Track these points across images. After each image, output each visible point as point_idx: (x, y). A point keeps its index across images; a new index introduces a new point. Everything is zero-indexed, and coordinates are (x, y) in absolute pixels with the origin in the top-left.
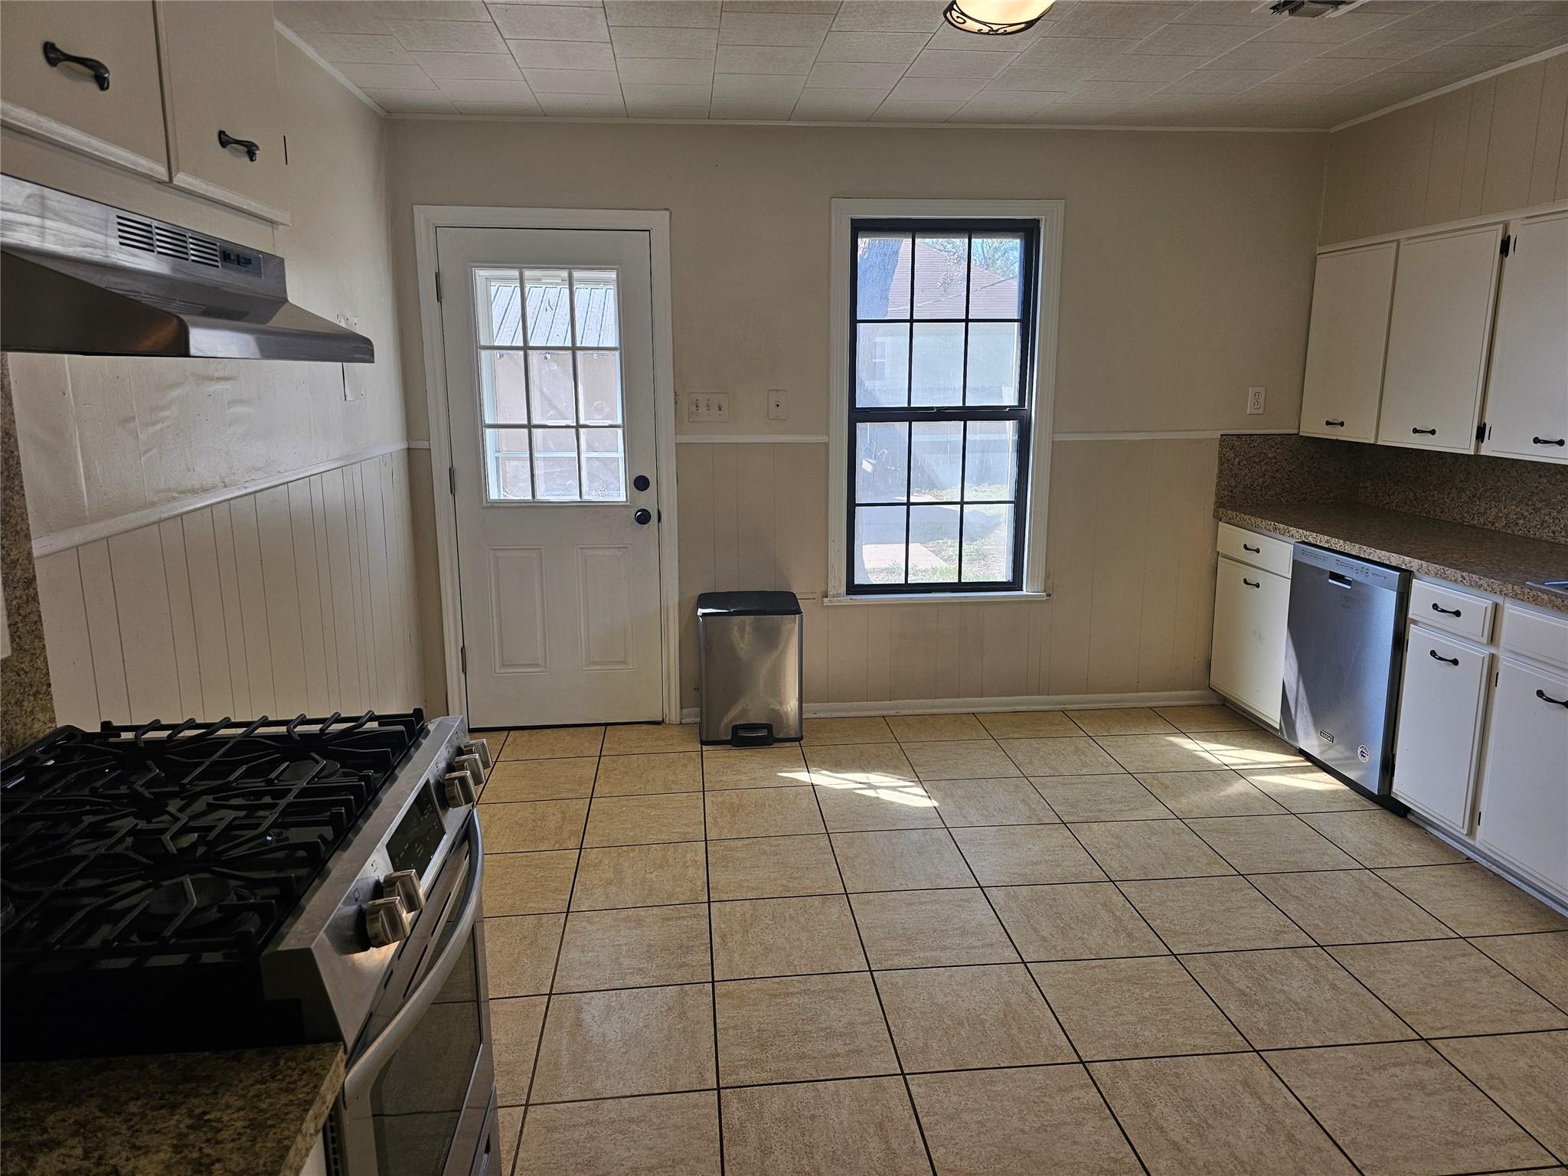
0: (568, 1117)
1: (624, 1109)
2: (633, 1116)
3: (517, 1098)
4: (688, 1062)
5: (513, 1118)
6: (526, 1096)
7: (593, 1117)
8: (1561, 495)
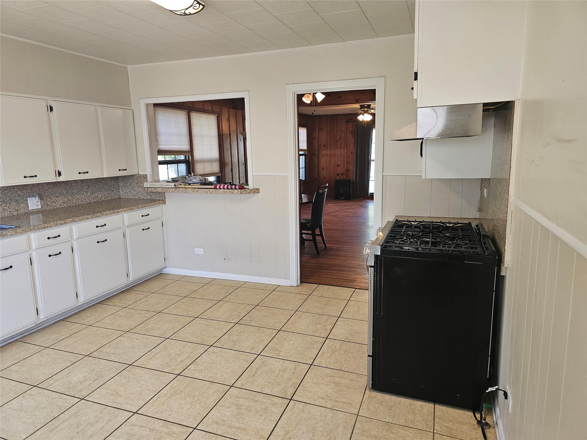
0: (344, 406)
1: (324, 403)
2: (322, 400)
3: (361, 419)
4: (295, 412)
5: (363, 412)
6: (358, 419)
7: (336, 404)
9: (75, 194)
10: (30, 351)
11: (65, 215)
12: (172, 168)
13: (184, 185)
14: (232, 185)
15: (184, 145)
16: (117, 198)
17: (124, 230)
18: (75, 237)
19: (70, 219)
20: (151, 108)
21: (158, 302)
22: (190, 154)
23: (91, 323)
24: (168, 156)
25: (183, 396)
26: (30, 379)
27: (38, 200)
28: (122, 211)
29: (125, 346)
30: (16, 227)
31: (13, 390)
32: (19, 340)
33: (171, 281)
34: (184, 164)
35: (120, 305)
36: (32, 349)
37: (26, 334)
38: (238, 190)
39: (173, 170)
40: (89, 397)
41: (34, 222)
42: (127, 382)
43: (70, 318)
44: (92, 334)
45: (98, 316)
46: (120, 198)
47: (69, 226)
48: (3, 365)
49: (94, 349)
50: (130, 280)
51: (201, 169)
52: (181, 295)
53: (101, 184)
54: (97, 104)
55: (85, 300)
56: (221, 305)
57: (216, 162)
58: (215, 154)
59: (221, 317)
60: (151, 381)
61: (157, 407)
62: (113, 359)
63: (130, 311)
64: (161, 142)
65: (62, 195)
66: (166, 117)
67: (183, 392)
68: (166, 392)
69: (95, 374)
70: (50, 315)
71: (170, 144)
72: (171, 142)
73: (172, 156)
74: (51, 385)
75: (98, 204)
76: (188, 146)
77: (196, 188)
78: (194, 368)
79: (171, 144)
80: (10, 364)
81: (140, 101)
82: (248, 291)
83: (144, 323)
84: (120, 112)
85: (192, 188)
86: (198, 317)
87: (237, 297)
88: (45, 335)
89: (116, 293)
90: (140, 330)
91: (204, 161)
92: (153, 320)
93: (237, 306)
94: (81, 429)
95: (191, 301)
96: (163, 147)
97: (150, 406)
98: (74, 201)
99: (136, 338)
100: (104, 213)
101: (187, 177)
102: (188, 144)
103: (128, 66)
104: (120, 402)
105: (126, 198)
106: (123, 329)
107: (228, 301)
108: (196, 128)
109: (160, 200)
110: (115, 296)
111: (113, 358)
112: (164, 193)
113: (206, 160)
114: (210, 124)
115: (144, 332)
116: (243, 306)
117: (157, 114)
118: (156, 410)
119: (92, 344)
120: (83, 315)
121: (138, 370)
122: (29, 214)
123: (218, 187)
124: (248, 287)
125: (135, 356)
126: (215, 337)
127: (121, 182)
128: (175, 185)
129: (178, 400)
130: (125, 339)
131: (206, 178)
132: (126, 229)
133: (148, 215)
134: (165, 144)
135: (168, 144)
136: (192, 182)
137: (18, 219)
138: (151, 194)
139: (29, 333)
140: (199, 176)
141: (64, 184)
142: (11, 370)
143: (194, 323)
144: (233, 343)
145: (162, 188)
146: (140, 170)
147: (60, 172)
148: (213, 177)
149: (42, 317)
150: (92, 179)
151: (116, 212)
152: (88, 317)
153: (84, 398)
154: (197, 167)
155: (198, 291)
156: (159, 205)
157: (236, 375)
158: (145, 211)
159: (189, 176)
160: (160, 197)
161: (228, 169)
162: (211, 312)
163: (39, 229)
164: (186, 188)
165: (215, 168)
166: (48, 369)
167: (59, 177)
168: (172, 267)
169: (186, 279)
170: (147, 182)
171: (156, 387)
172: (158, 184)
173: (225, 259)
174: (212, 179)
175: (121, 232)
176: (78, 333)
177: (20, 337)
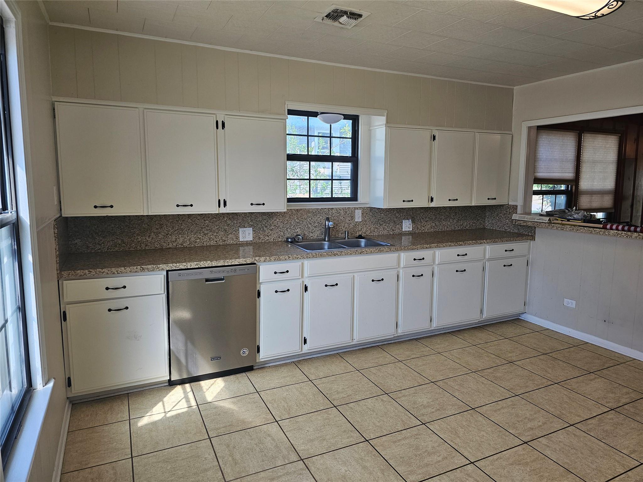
8: (217, 226)
9: (442, 220)
10: (387, 359)
11: (431, 240)
12: (549, 199)
13: (561, 220)
14: (630, 225)
15: (570, 173)
16: (481, 228)
17: (484, 263)
18: (437, 263)
19: (435, 244)
20: (534, 132)
21: (511, 350)
22: (575, 183)
23: (440, 351)
24: (545, 185)
25: (528, 470)
26: (384, 386)
27: (410, 223)
28: (485, 242)
29: (470, 386)
30: (391, 245)
31: (369, 390)
32: (380, 346)
33: (529, 330)
34: (564, 195)
35: (470, 341)
36: (389, 358)
37: (385, 343)
38: (640, 234)
39: (549, 202)
40: (430, 424)
41: (405, 242)
42: (467, 426)
43: (422, 340)
44: (440, 362)
45: (447, 346)
46: (485, 228)
47: (433, 251)
48: (365, 364)
49: (440, 378)
50: (484, 317)
51: (587, 203)
52: (539, 350)
53: (468, 213)
54: (475, 130)
55: (437, 326)
56: (593, 379)
57: (609, 194)
58: (609, 183)
59: (591, 394)
60: (493, 435)
61: (497, 468)
62: (456, 396)
63: (479, 351)
64: (539, 169)
65: (431, 220)
66: (550, 140)
67: (529, 466)
68: (508, 456)
69: (437, 404)
70: (406, 331)
71: (549, 171)
72: (551, 169)
73: (550, 185)
74: (400, 398)
75: (461, 233)
76: (572, 174)
77: (576, 226)
78: (546, 443)
79: (552, 171)
80: (370, 365)
81: (522, 124)
82: (635, 372)
83: (492, 369)
84: (498, 137)
85: (572, 225)
86: (559, 384)
87: (619, 375)
88: (400, 349)
89: (467, 327)
90: (488, 375)
91: (592, 193)
92: (503, 368)
93: (617, 387)
94: (419, 454)
95: (551, 361)
96: (541, 174)
97: (488, 463)
98: (441, 227)
99: (482, 382)
100: (467, 242)
101: (567, 211)
102: (573, 172)
103: (515, 88)
104: (458, 444)
105: (491, 229)
106: (470, 368)
107: (603, 376)
108: (588, 152)
109: (528, 235)
110: (466, 330)
111: (456, 394)
112: (535, 228)
113: (595, 191)
114: (608, 146)
115: (492, 378)
116: (625, 390)
117: (540, 137)
118: (495, 471)
119: (439, 372)
120: (434, 340)
121: (480, 418)
122: (402, 234)
123: (608, 227)
124: (637, 367)
125: (479, 401)
126: (579, 416)
127: (488, 212)
128: (549, 220)
129: (521, 471)
130: (470, 379)
131: (592, 214)
132: (487, 262)
133: (513, 250)
134: (544, 171)
135: (548, 171)
136: (573, 218)
137: (393, 238)
138: (519, 227)
139: (387, 343)
140: (583, 211)
141: (434, 210)
142: (370, 371)
143: (552, 389)
144: (603, 433)
145: (533, 222)
146: (510, 200)
147: (433, 198)
148: (602, 213)
149: (400, 331)
150: (460, 207)
151: (479, 243)
152: (439, 344)
153: (426, 423)
154: (581, 199)
155: (563, 352)
156: (527, 241)
157: (602, 476)
158: (509, 246)
159: (569, 211)
160: (528, 232)
161: (626, 205)
162: (577, 382)
163: (408, 249)
164: (563, 224)
165: (608, 202)
166: (398, 382)
167: (431, 202)
168: (531, 314)
169: (549, 333)
170: (516, 213)
171: (498, 445)
172: (529, 217)
173: (605, 321)
174: (600, 215)
175: (480, 265)
176: (428, 357)
177: (380, 344)
